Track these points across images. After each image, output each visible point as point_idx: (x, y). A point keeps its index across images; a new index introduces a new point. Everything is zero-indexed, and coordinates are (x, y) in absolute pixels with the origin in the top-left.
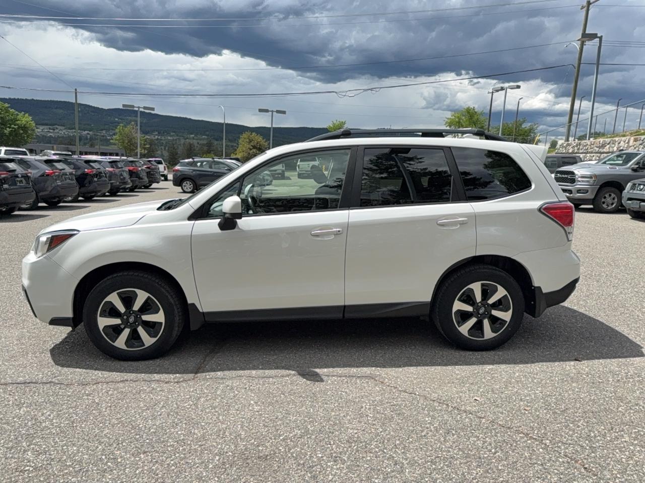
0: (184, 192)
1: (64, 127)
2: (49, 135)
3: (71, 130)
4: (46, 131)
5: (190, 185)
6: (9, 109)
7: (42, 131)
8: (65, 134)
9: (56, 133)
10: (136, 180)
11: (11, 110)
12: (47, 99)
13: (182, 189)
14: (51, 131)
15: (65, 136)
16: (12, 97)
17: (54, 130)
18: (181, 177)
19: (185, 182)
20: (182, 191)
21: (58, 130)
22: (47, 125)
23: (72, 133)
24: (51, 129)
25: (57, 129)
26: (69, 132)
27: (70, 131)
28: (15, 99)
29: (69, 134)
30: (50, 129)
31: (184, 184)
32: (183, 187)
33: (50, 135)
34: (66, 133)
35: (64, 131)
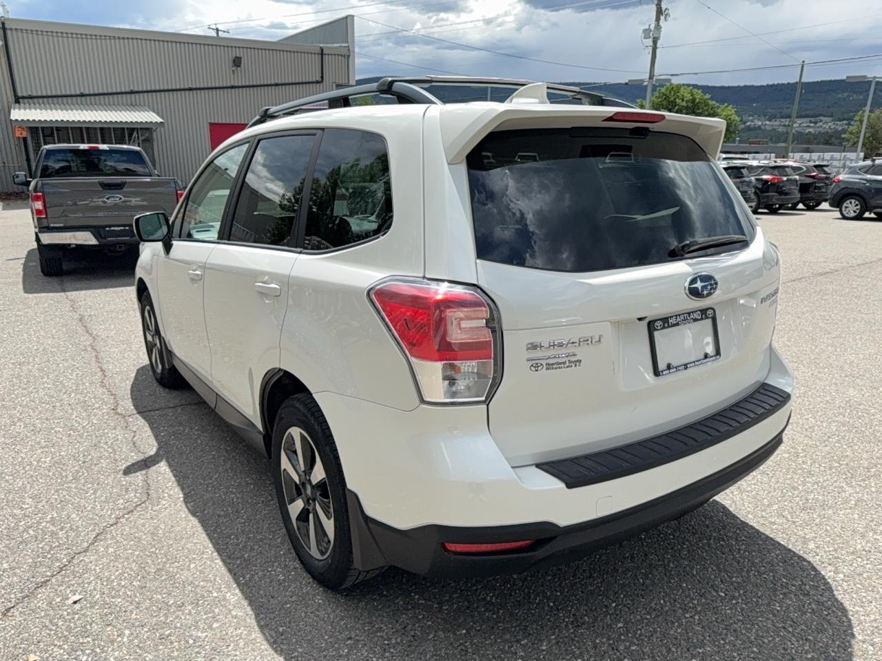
0: (844, 218)
1: (831, 119)
2: (807, 131)
3: (840, 121)
4: (805, 125)
5: (857, 205)
6: (709, 101)
7: (800, 126)
8: (830, 129)
9: (818, 127)
10: (773, 196)
11: (711, 103)
12: (816, 80)
13: (842, 214)
14: (812, 125)
15: (829, 131)
16: (771, 83)
17: (816, 123)
18: (845, 192)
19: (848, 202)
20: (840, 216)
21: (821, 124)
22: (807, 116)
23: (842, 125)
24: (813, 123)
25: (821, 121)
26: (837, 125)
27: (839, 123)
28: (773, 85)
29: (837, 127)
30: (811, 122)
31: (845, 205)
32: (843, 209)
33: (809, 132)
34: (832, 127)
35: (830, 124)
